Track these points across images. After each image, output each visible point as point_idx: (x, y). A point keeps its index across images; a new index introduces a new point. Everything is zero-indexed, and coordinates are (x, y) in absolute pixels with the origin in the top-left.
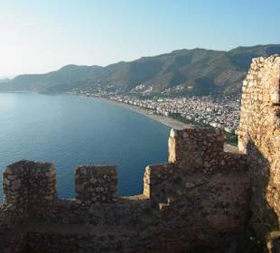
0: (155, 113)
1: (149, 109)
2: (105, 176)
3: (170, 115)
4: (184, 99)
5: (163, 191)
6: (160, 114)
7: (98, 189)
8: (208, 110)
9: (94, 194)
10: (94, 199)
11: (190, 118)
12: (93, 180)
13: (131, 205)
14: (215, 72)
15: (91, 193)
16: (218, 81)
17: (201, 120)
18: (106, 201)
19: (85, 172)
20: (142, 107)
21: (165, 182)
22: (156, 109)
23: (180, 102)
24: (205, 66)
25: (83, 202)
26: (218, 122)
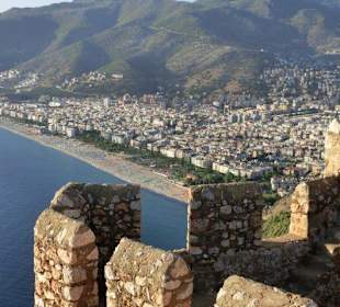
0: (45, 132)
1: (31, 122)
2: (245, 201)
3: (78, 134)
4: (106, 101)
5: (325, 224)
6: (57, 134)
7: (232, 225)
8: (157, 122)
9: (225, 235)
10: (225, 244)
11: (119, 140)
12: (226, 209)
13: (283, 251)
14: (168, 44)
15: (220, 232)
16: (174, 64)
17: (144, 144)
18: (244, 247)
19: (211, 196)
20: (16, 119)
21: (327, 209)
22: (45, 123)
23: (97, 107)
24: (147, 32)
25: (206, 252)
26: (177, 147)
